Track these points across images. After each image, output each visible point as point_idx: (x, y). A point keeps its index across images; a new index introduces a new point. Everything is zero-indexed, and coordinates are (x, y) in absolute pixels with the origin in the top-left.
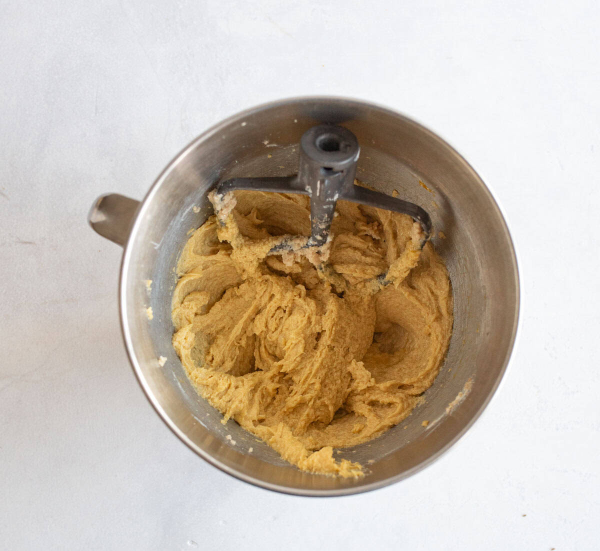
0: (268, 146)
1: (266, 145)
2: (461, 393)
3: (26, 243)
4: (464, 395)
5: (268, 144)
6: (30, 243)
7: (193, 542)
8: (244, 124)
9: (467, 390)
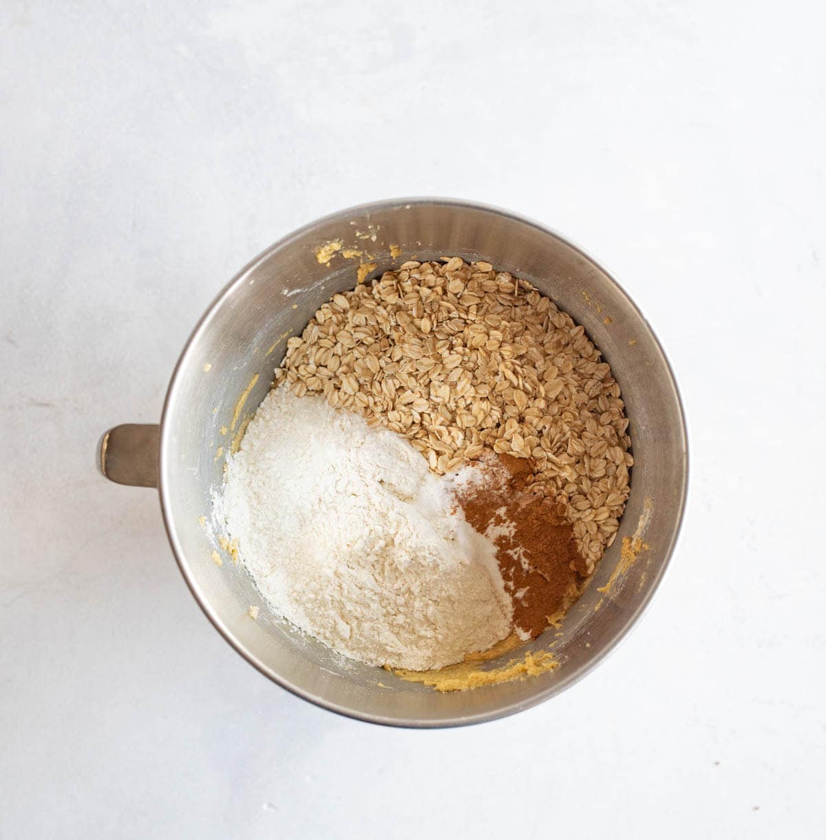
0: (289, 295)
1: (286, 296)
2: (642, 516)
3: (41, 405)
4: (648, 517)
5: (288, 293)
6: (47, 405)
7: (270, 805)
8: (252, 282)
9: (649, 510)
